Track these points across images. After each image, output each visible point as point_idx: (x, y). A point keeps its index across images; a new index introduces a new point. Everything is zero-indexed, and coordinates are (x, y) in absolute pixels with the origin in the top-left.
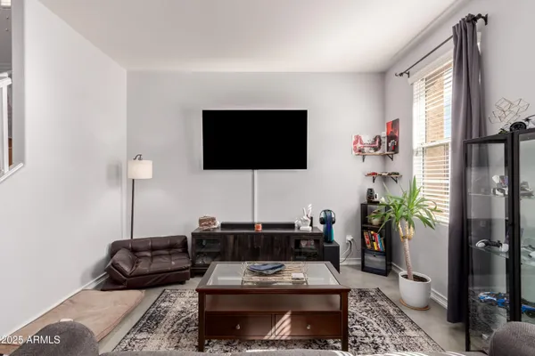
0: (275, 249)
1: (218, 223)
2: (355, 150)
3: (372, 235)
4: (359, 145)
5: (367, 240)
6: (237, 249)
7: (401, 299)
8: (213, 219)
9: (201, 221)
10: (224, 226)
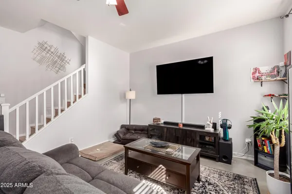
0: (188, 139)
1: (162, 121)
2: (253, 79)
3: (263, 140)
4: (257, 75)
5: (259, 144)
6: (168, 135)
7: (268, 191)
8: (159, 119)
9: (154, 119)
10: (165, 123)
